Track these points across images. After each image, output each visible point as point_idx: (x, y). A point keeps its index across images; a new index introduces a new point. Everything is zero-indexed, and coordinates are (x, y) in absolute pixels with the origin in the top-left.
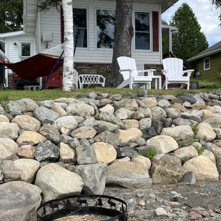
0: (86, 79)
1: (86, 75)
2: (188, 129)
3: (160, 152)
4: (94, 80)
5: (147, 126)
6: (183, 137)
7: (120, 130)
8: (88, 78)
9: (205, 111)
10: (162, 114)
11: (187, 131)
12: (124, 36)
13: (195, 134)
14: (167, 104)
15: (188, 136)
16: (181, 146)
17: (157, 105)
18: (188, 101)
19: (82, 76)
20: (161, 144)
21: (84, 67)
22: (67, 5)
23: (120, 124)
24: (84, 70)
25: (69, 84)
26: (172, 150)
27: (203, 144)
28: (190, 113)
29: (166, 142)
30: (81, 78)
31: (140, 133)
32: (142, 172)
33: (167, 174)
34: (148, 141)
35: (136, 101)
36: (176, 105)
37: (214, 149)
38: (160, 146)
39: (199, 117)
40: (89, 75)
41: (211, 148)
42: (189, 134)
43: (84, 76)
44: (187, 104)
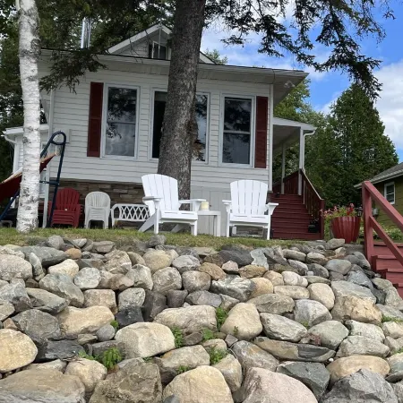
0: (127, 212)
1: (127, 205)
2: (205, 313)
3: (137, 355)
4: (141, 214)
5: (131, 304)
6: (192, 327)
7: (72, 309)
8: (130, 211)
9: (260, 281)
10: (171, 281)
11: (202, 316)
12: (176, 138)
13: (220, 323)
14: (188, 264)
15: (204, 326)
16: (180, 344)
17: (171, 266)
18: (236, 260)
19: (120, 206)
20: (140, 340)
21: (126, 191)
22: (27, 80)
23: (74, 296)
24: (125, 196)
25: (26, 220)
26: (159, 351)
27: (230, 343)
28: (229, 282)
29: (150, 335)
30: (117, 209)
31: (108, 316)
32: (66, 391)
33: (118, 397)
34: (120, 332)
35: (130, 256)
36: (208, 266)
37: (244, 354)
38: (137, 342)
39: (242, 291)
40: (133, 206)
41: (240, 351)
42: (205, 321)
43: (124, 207)
44: (231, 266)
